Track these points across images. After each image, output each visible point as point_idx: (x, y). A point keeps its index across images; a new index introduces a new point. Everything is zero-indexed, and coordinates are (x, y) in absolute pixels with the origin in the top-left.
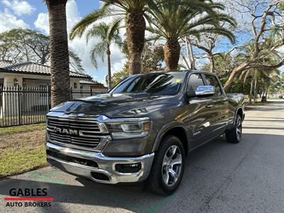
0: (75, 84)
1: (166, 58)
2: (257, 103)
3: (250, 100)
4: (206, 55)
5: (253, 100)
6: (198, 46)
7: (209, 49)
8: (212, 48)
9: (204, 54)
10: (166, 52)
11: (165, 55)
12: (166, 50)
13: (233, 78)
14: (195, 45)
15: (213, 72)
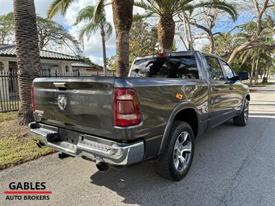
0: (67, 67)
1: (160, 37)
2: (257, 84)
3: (251, 81)
4: (205, 35)
5: (253, 81)
6: (197, 25)
7: (208, 28)
8: (212, 27)
9: (203, 34)
10: (159, 31)
11: (159, 34)
12: (160, 29)
13: (233, 59)
14: (193, 24)
15: (212, 52)
